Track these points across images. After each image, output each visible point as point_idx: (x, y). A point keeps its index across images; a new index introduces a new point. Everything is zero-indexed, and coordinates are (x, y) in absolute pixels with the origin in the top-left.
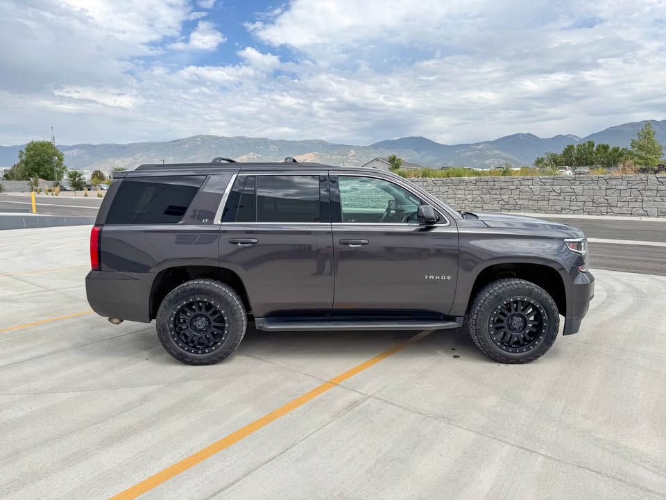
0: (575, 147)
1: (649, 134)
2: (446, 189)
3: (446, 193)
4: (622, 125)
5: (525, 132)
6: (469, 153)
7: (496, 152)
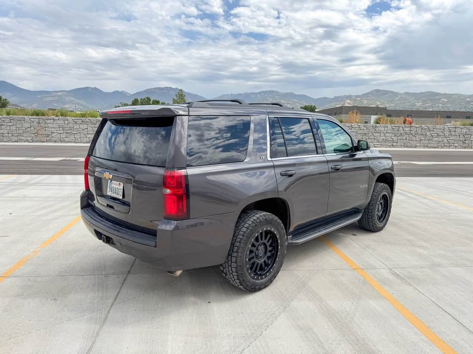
0: (139, 100)
1: (182, 96)
2: (85, 126)
3: (86, 130)
4: (154, 88)
5: (93, 87)
6: (51, 99)
7: (72, 99)
